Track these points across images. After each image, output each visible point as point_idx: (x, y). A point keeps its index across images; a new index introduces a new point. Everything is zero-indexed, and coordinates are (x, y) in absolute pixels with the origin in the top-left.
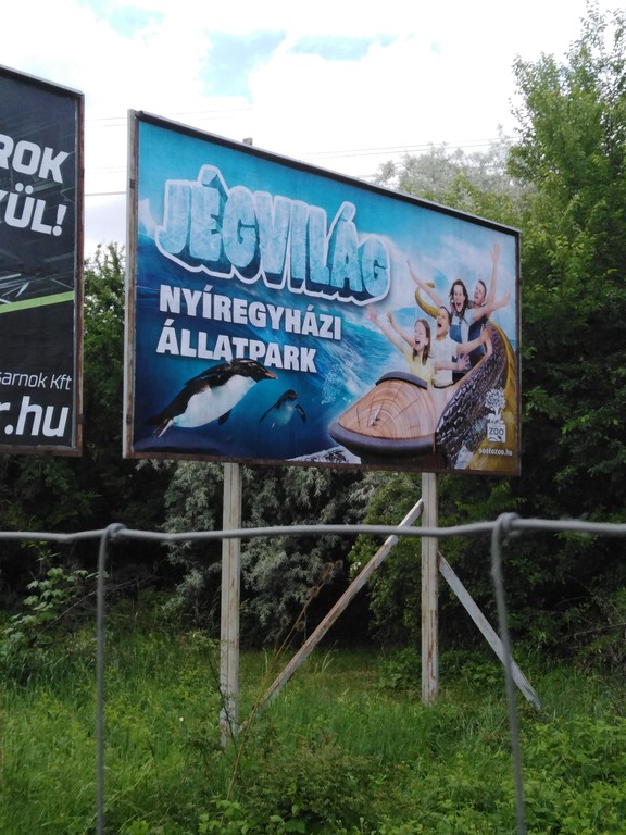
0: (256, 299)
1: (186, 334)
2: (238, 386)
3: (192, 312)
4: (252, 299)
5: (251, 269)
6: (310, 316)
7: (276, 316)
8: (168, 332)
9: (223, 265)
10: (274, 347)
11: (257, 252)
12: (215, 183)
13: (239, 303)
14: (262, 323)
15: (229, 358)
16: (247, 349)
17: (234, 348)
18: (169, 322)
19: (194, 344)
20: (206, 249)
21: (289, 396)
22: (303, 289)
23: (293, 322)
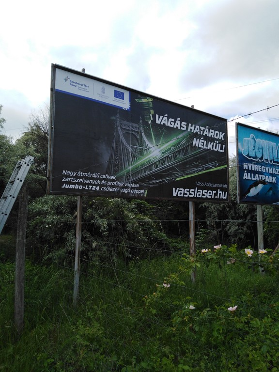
0: (263, 165)
1: (249, 174)
2: (260, 186)
3: (250, 169)
4: (262, 165)
5: (261, 158)
6: (274, 169)
7: (267, 169)
8: (245, 174)
9: (256, 158)
10: (267, 177)
11: (263, 154)
12: (253, 138)
13: (260, 166)
14: (264, 171)
15: (258, 180)
16: (262, 177)
17: (259, 177)
18: (246, 171)
19: (251, 177)
20: (252, 154)
21: (271, 189)
22: (272, 163)
23: (271, 171)
